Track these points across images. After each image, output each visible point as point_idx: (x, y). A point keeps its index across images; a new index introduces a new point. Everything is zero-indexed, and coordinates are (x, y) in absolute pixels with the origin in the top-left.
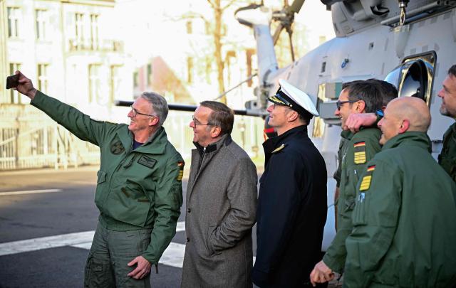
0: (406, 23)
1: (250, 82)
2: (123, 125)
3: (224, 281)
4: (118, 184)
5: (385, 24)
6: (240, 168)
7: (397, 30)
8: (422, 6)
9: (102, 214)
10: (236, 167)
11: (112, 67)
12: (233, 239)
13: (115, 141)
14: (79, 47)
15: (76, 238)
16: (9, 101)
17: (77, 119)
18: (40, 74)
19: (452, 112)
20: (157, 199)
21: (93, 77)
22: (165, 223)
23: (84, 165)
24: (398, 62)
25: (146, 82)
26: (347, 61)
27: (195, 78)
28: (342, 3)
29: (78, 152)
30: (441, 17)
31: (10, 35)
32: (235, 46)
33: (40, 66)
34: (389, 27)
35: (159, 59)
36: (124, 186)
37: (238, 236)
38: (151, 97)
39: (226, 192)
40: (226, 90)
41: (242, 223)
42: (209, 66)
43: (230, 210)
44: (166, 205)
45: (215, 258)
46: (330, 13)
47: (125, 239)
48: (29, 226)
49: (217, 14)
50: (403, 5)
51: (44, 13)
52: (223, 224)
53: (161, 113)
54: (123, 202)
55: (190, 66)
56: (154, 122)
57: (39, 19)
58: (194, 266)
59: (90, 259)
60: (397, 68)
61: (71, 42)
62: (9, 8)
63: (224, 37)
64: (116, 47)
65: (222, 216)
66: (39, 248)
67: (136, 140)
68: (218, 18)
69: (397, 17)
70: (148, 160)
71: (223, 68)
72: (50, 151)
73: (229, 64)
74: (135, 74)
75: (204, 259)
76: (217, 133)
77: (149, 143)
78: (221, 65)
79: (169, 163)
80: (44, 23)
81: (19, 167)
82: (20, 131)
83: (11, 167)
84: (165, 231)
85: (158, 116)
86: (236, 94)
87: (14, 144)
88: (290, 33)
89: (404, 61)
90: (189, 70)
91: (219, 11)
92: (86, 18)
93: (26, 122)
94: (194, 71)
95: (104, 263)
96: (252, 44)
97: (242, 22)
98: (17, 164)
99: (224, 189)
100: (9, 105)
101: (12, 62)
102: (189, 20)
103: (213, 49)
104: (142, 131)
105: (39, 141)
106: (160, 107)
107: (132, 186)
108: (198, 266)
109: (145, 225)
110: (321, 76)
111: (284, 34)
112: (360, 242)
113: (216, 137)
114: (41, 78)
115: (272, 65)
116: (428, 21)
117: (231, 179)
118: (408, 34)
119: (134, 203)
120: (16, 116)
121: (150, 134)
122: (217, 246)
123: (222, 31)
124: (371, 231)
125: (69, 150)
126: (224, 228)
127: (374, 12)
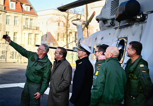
0: (119, 28)
1: (75, 41)
2: (36, 53)
3: (60, 101)
4: (33, 70)
5: (114, 28)
6: (67, 68)
7: (117, 30)
8: (124, 24)
9: (27, 79)
10: (66, 68)
11: (35, 34)
12: (64, 89)
13: (33, 57)
14: (26, 28)
15: (21, 84)
16: (5, 43)
17: (22, 50)
18: (14, 35)
19: (129, 55)
20: (44, 75)
21: (30, 37)
22: (46, 83)
23: (25, 63)
24: (117, 39)
25: (45, 40)
26: (103, 38)
27: (60, 39)
28: (102, 21)
29: (24, 59)
30: (129, 27)
31: (7, 23)
32: (72, 31)
33: (14, 33)
34: (115, 29)
35: (49, 33)
36: (34, 71)
37: (65, 88)
38: (45, 45)
39: (63, 75)
40: (68, 43)
41: (67, 84)
42: (64, 36)
43: (63, 80)
44: (46, 77)
45: (58, 94)
46: (99, 23)
47: (33, 87)
48: (7, 80)
49: (67, 21)
50: (119, 23)
51: (17, 18)
52: (61, 84)
53: (47, 50)
54: (33, 76)
55: (58, 35)
56: (45, 53)
57: (15, 19)
58: (52, 96)
59: (23, 92)
60: (116, 41)
61: (24, 26)
62: (7, 16)
63: (69, 28)
64: (37, 29)
65: (61, 82)
66: (10, 87)
67: (39, 57)
68: (67, 22)
69: (117, 26)
70: (42, 64)
71: (68, 37)
72: (16, 58)
73: (70, 36)
74: (42, 37)
75: (55, 94)
76: (62, 56)
77: (42, 59)
78: (67, 36)
79: (48, 65)
80: (17, 20)
81: (6, 62)
82: (7, 52)
83: (4, 62)
84: (45, 85)
85: (46, 51)
86: (71, 45)
87: (5, 55)
88: (88, 28)
89: (119, 39)
90: (58, 37)
91: (68, 20)
92: (29, 20)
93: (9, 49)
94: (59, 37)
95: (27, 93)
96: (76, 30)
97: (74, 24)
98: (6, 61)
99: (62, 74)
100: (5, 44)
101: (7, 31)
102: (59, 22)
103: (65, 31)
104: (41, 55)
105: (13, 55)
106: (47, 48)
107: (36, 71)
108: (53, 96)
109: (40, 83)
110: (95, 42)
111: (86, 28)
112: (95, 91)
113: (61, 58)
114: (14, 36)
115: (82, 37)
116: (126, 28)
117: (64, 71)
118: (120, 31)
119: (37, 76)
120: (6, 47)
121: (43, 56)
122: (59, 91)
123: (68, 26)
124: (98, 88)
125: (21, 58)
126: (61, 86)
127: (111, 24)
